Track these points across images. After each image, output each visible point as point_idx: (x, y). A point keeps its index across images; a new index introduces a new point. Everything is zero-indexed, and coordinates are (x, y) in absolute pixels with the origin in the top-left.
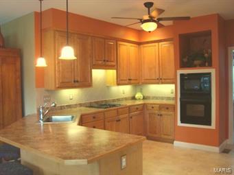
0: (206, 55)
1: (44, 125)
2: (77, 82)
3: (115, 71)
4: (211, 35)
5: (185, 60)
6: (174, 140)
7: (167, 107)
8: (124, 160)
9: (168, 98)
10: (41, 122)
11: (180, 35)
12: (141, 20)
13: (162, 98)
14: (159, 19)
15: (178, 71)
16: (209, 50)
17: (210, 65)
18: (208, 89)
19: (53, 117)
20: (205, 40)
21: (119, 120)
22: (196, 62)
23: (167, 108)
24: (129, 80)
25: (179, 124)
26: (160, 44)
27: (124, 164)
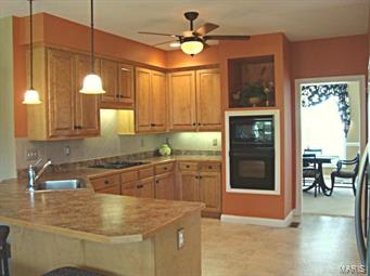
0: (266, 90)
1: (35, 194)
2: (79, 128)
3: (132, 112)
4: (273, 61)
5: (236, 97)
6: (220, 214)
7: (209, 165)
8: (181, 235)
9: (210, 153)
10: (31, 189)
11: (229, 60)
12: (180, 37)
13: (200, 153)
14: (206, 38)
15: (226, 112)
16: (271, 83)
17: (272, 105)
18: (270, 139)
19: (48, 182)
20: (264, 69)
21: (141, 186)
22: (252, 100)
23: (210, 167)
24: (153, 125)
25: (229, 189)
26: (198, 72)
27: (181, 241)
